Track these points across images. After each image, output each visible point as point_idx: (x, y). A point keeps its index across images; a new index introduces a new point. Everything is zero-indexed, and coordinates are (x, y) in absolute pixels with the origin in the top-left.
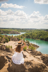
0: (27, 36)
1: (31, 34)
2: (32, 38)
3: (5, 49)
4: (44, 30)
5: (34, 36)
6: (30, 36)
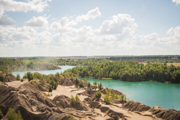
0: (82, 72)
2: (93, 76)
3: (69, 103)
4: (107, 59)
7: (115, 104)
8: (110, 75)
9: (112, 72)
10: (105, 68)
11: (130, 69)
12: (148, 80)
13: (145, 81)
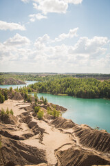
0: (41, 87)
1: (49, 85)
2: (51, 92)
4: (73, 76)
5: (55, 87)
6: (47, 88)
7: (46, 120)
8: (66, 91)
9: (68, 89)
10: (62, 84)
11: (86, 86)
12: (102, 98)
13: (99, 98)
